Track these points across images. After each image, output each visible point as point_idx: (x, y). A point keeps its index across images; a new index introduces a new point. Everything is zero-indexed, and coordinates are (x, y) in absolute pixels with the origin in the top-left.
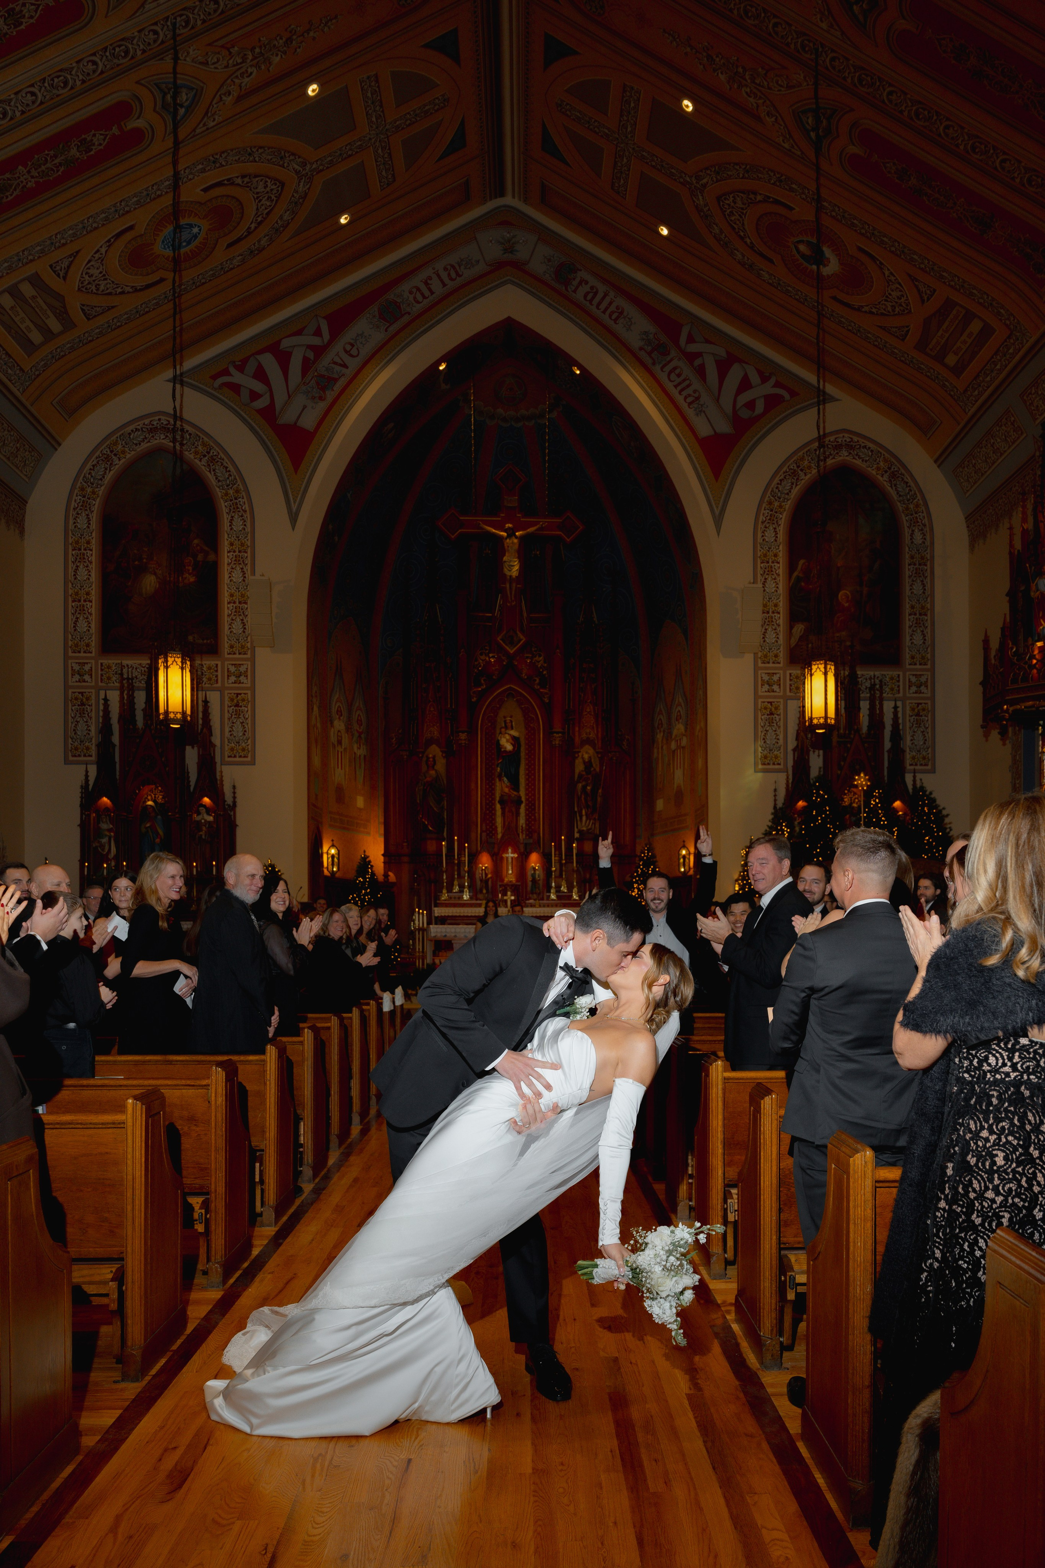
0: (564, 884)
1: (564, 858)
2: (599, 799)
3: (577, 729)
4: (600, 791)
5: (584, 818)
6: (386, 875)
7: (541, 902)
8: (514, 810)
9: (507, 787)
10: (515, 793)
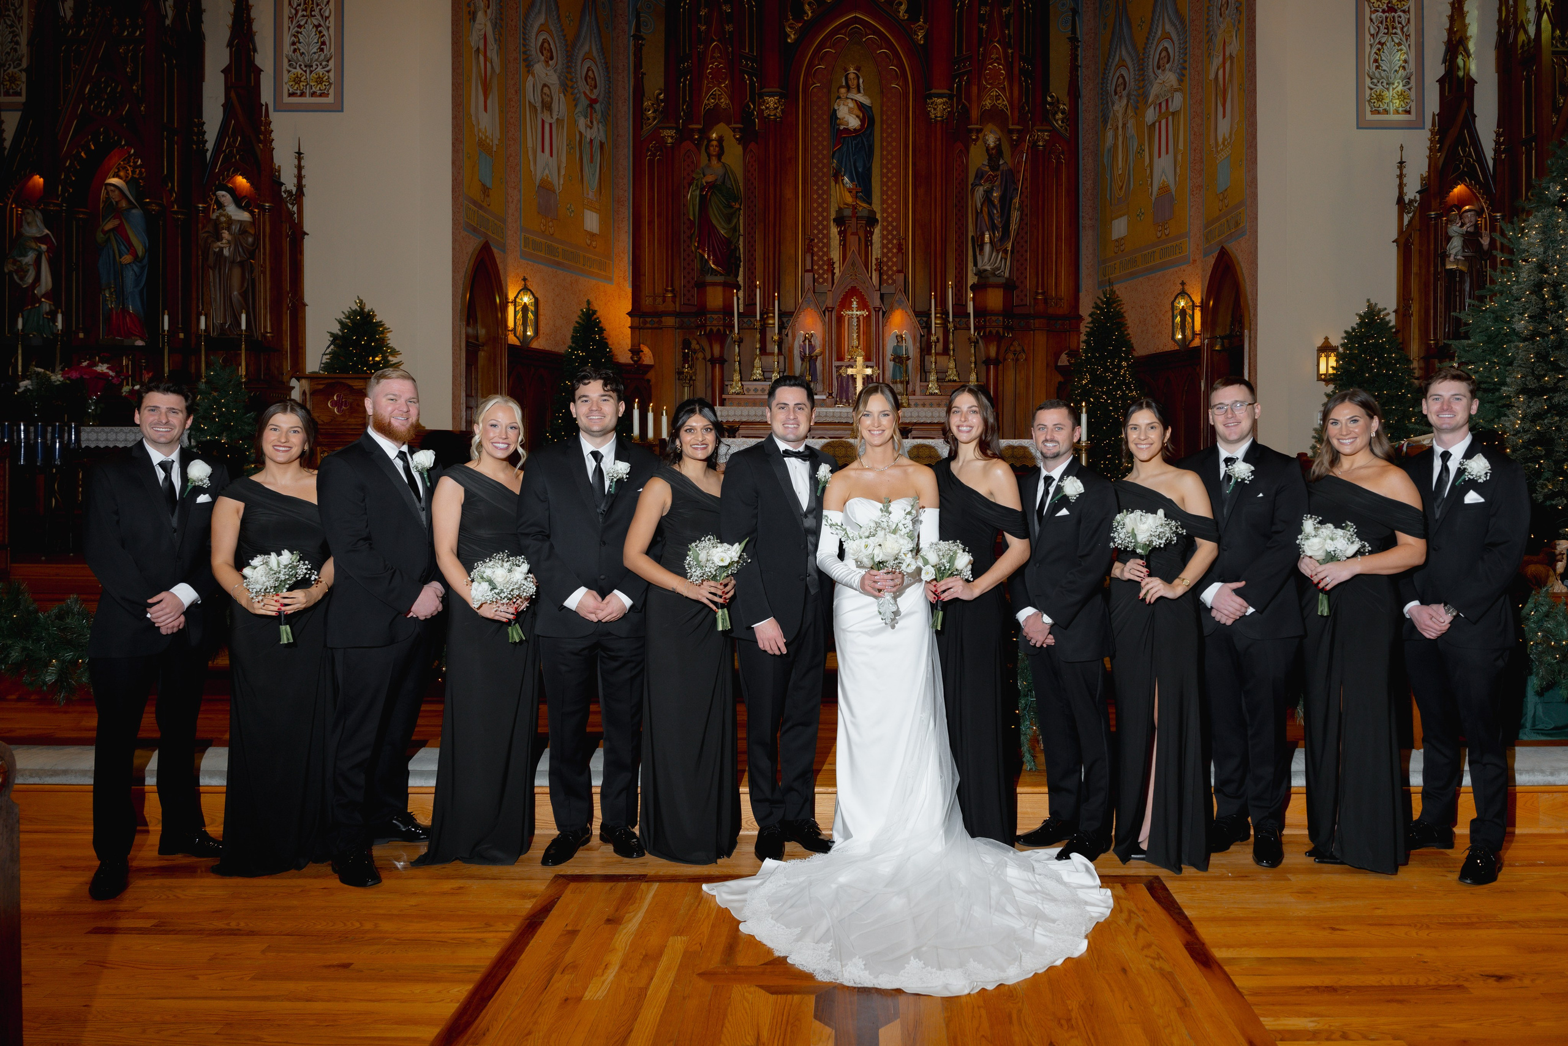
0: (952, 365)
1: (951, 320)
2: (1015, 215)
3: (975, 89)
4: (1017, 200)
5: (987, 248)
6: (636, 351)
7: (910, 397)
8: (862, 234)
9: (850, 192)
10: (864, 205)
